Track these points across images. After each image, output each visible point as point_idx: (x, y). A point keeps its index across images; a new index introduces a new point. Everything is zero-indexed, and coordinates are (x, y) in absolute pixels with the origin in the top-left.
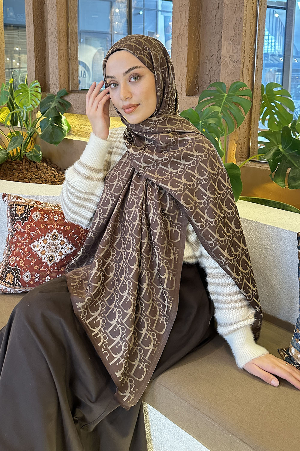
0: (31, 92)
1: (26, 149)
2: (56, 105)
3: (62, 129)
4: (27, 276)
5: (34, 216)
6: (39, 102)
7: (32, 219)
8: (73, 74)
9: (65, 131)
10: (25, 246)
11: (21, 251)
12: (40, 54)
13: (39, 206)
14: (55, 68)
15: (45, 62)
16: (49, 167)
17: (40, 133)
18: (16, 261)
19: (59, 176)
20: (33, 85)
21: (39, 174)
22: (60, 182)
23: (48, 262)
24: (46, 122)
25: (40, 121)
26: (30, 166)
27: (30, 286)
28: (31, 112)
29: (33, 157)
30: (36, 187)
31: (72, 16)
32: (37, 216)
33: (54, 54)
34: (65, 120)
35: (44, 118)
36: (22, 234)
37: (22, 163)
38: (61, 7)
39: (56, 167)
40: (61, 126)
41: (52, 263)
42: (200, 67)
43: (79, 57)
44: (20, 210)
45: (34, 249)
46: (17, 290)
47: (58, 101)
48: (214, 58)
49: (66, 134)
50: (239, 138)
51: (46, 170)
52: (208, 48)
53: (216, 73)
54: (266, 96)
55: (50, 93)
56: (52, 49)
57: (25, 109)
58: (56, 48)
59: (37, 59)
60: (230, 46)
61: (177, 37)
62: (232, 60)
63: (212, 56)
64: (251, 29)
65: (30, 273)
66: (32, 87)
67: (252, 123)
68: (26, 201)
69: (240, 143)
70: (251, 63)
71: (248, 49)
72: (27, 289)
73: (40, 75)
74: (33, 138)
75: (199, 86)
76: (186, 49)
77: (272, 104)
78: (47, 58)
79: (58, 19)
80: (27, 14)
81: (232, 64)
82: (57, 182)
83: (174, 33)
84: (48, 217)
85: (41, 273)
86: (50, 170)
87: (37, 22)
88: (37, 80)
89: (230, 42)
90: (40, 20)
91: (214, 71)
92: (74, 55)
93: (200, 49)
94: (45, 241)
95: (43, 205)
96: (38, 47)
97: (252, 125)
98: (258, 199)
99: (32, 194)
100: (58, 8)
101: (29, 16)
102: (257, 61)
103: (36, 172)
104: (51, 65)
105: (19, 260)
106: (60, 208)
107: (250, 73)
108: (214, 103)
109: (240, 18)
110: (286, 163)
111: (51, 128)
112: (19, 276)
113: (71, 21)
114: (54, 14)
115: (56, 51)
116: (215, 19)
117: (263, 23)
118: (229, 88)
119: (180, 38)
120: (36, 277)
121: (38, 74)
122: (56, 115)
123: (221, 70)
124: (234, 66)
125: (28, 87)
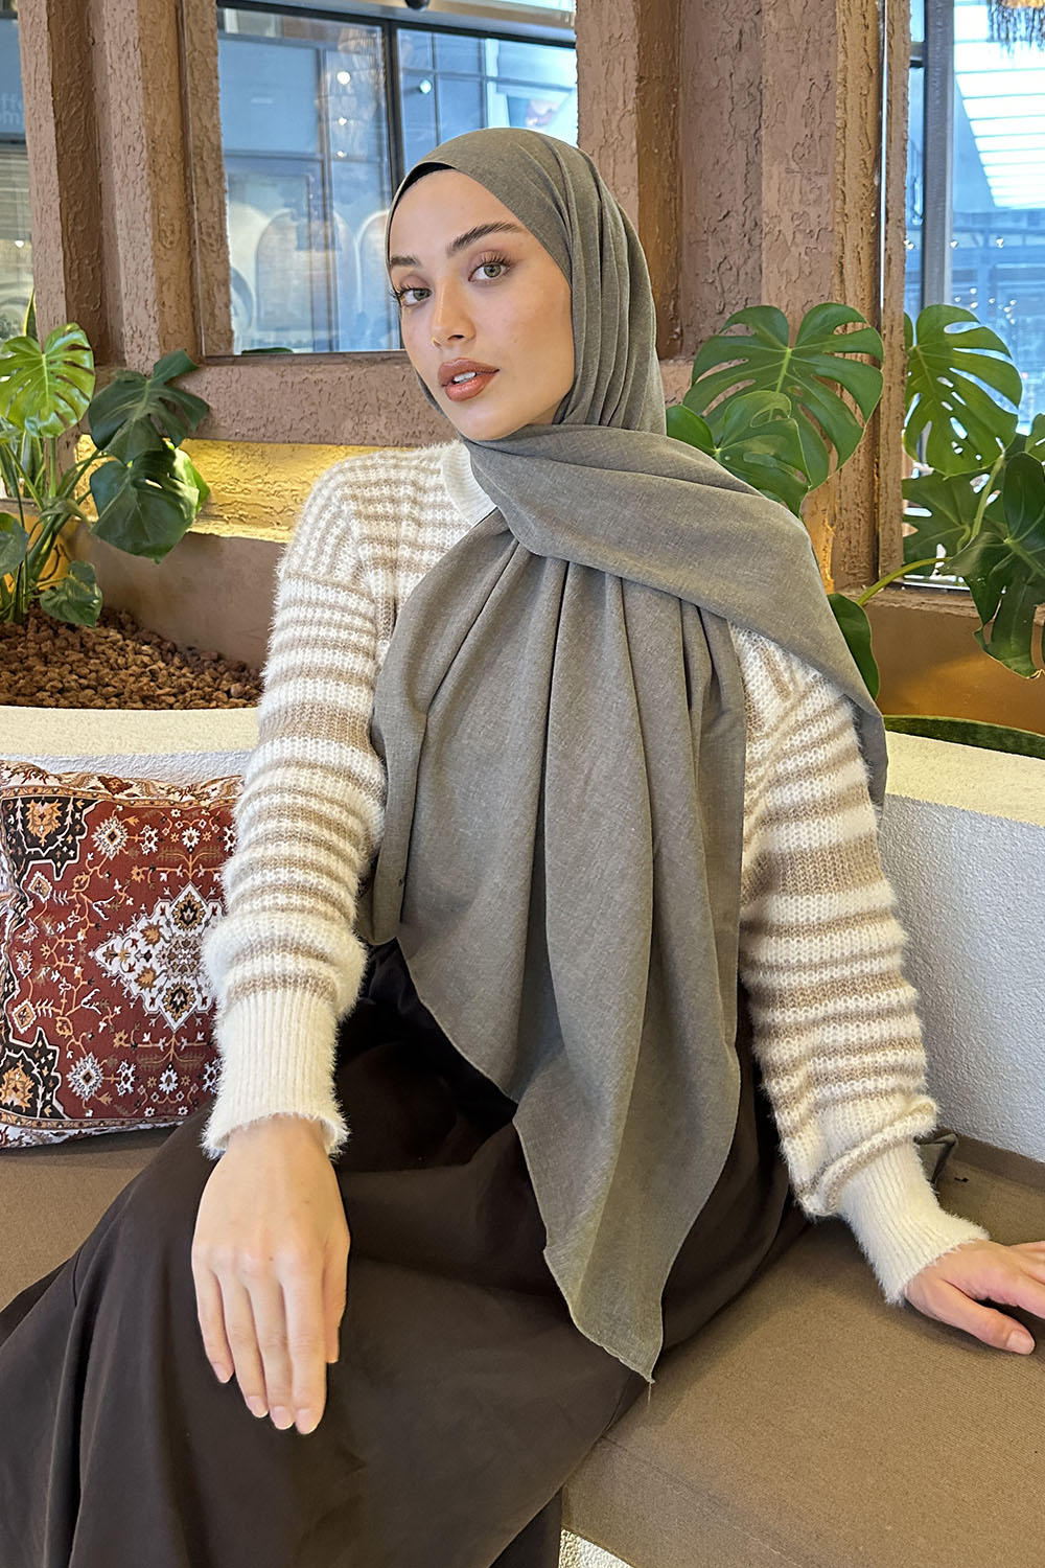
0: (52, 368)
1: (37, 582)
2: (151, 410)
3: (176, 499)
4: (85, 1076)
5: (100, 837)
6: (84, 404)
7: (94, 851)
8: (209, 294)
9: (190, 506)
10: (71, 958)
11: (56, 976)
12: (80, 228)
13: (116, 796)
14: (141, 274)
15: (100, 255)
16: (128, 642)
17: (93, 519)
18: (41, 1020)
19: (171, 675)
20: (60, 342)
21: (91, 671)
22: (174, 695)
23: (168, 1015)
24: (113, 475)
25: (90, 470)
26: (58, 643)
27: (101, 1112)
28: (53, 439)
29: (64, 607)
30: (98, 720)
31: (200, 89)
32: (112, 837)
33: (137, 225)
34: (185, 466)
35: (104, 460)
36: (57, 912)
37: (23, 632)
38: (156, 53)
39: (156, 640)
40: (171, 489)
41: (185, 1015)
42: (684, 259)
43: (228, 233)
44: (42, 817)
45: (109, 967)
46: (46, 1132)
47: (157, 396)
48: (733, 223)
49: (194, 516)
50: (841, 503)
51: (119, 655)
52: (710, 188)
53: (742, 277)
54: (920, 353)
55: (125, 369)
56: (130, 207)
57: (32, 430)
58: (143, 203)
59: (73, 244)
60: (792, 181)
61: (596, 154)
62: (801, 227)
63: (725, 217)
64: (864, 115)
65: (96, 1061)
66: (53, 349)
67: (882, 450)
68: (64, 781)
69: (846, 524)
70: (867, 238)
71: (855, 189)
72: (86, 1125)
73: (85, 305)
74: (62, 536)
75: (685, 324)
76: (634, 192)
77: (939, 379)
78: (110, 241)
79: (149, 99)
80: (27, 85)
81: (803, 243)
82: (163, 697)
83: (587, 139)
84: (156, 835)
85: (140, 1061)
86: (136, 654)
87: (67, 115)
88: (73, 321)
89: (793, 165)
90: (80, 103)
91: (734, 269)
92: (213, 228)
93: (681, 192)
94: (152, 934)
95: (135, 790)
96: (76, 202)
97: (882, 456)
98: (933, 721)
99: (84, 751)
100: (146, 60)
101: (37, 91)
102: (886, 232)
103: (81, 664)
104: (128, 265)
105: (50, 1012)
106: (205, 796)
107: (867, 273)
108: (748, 383)
109: (822, 80)
110: (1030, 588)
111: (134, 497)
112: (56, 1077)
113: (197, 105)
114: (133, 82)
115: (142, 212)
116: (729, 85)
117: (900, 98)
118: (798, 328)
119: (608, 156)
120: (124, 1074)
121: (75, 299)
122: (151, 449)
123: (764, 265)
124: (808, 250)
125: (39, 349)
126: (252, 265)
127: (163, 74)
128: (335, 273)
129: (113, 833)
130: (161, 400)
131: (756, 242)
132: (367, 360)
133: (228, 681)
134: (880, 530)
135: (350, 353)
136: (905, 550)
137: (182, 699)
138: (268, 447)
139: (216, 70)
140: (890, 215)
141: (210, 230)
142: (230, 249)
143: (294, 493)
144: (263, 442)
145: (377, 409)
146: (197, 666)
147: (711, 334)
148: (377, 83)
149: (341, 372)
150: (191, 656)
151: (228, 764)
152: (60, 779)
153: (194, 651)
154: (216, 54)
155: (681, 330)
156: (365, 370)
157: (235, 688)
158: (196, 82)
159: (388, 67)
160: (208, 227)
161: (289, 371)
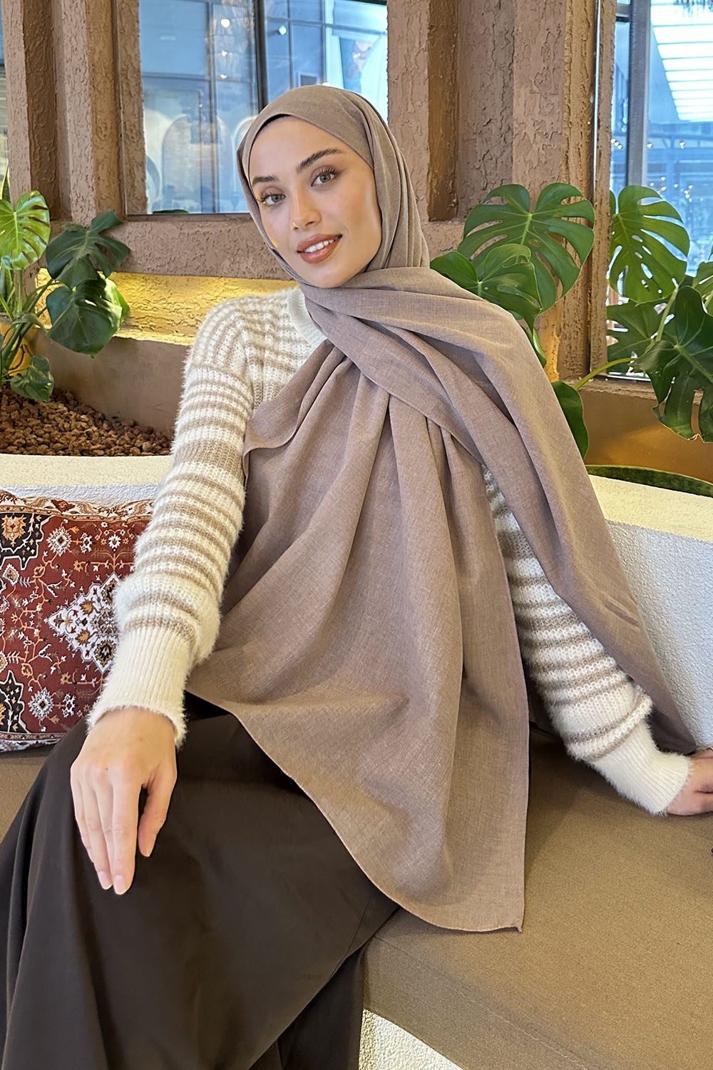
0: (20, 222)
1: (8, 370)
2: (89, 252)
3: (106, 313)
4: (40, 705)
5: (52, 541)
6: (43, 247)
7: (48, 550)
8: (131, 172)
9: (115, 318)
10: (32, 623)
11: (21, 636)
12: (41, 125)
13: (64, 513)
14: (83, 157)
15: (55, 143)
16: (71, 412)
17: (48, 327)
18: (11, 665)
19: (101, 436)
20: (27, 204)
21: (45, 433)
22: (103, 449)
23: (98, 663)
24: (63, 296)
25: (46, 293)
26: (23, 412)
27: (52, 728)
28: (21, 271)
29: (27, 387)
30: (52, 463)
31: (126, 29)
32: (61, 541)
33: (81, 123)
34: (112, 291)
35: (56, 286)
36: (22, 592)
38: (96, 4)
39: (92, 412)
40: (103, 306)
42: (460, 151)
43: (144, 130)
44: (13, 527)
45: (58, 630)
46: (14, 742)
47: (94, 242)
48: (494, 127)
49: (118, 326)
50: (565, 321)
51: (65, 421)
52: (478, 103)
53: (499, 165)
54: (621, 218)
55: (71, 223)
56: (76, 111)
57: (6, 264)
58: (86, 108)
59: (36, 136)
60: (534, 100)
61: (400, 78)
62: (540, 131)
63: (488, 123)
64: (584, 55)
65: (49, 694)
66: (21, 209)
67: (593, 285)
68: (27, 503)
69: (568, 335)
70: (585, 139)
71: (577, 106)
72: (41, 737)
73: (44, 179)
74: (26, 338)
75: (459, 197)
76: (426, 105)
77: (634, 237)
78: (62, 134)
79: (91, 36)
80: (5, 25)
81: (541, 142)
82: (96, 451)
83: (394, 67)
84: (91, 540)
85: (78, 694)
86: (77, 421)
87: (34, 44)
88: (36, 189)
89: (535, 88)
90: (43, 38)
91: (494, 159)
92: (134, 126)
93: (458, 104)
94: (87, 607)
95: (76, 509)
96: (39, 106)
97: (593, 289)
98: (624, 469)
99: (42, 483)
100: (89, 8)
101: (13, 28)
102: (598, 135)
103: (38, 427)
104: (74, 151)
105: (17, 660)
106: (125, 513)
107: (585, 162)
108: (502, 237)
109: (556, 28)
110: (691, 378)
111: (77, 312)
112: (21, 705)
113: (124, 41)
114: (79, 24)
115: (85, 114)
116: (491, 32)
117: (609, 43)
118: (537, 200)
119: (408, 80)
120: (67, 703)
121: (37, 174)
122: (90, 279)
123: (514, 157)
124: (544, 147)
125: (12, 209)
126: (160, 153)
127: (101, 19)
128: (218, 160)
129: (61, 538)
130: (97, 245)
131: (509, 141)
132: (240, 219)
133: (141, 440)
134: (592, 340)
135: (228, 214)
136: (608, 355)
137: (108, 450)
138: (170, 279)
139: (137, 17)
140: (601, 123)
141: (132, 128)
142: (146, 141)
143: (188, 310)
144: (167, 274)
145: (246, 253)
146: (119, 430)
147: (478, 204)
148: (249, 27)
149: (222, 226)
150: (115, 423)
151: (142, 493)
152: (25, 501)
153: (117, 419)
154: (138, 5)
155: (457, 201)
156: (238, 226)
157: (146, 445)
158: (123, 25)
159: (257, 16)
160: (131, 125)
161: (185, 225)
